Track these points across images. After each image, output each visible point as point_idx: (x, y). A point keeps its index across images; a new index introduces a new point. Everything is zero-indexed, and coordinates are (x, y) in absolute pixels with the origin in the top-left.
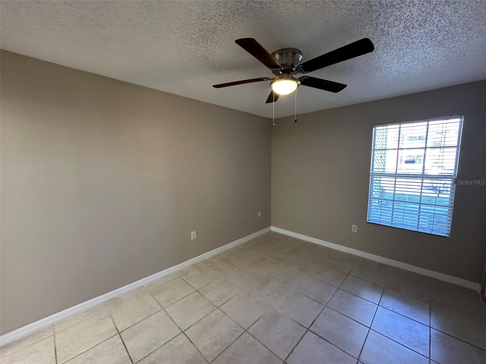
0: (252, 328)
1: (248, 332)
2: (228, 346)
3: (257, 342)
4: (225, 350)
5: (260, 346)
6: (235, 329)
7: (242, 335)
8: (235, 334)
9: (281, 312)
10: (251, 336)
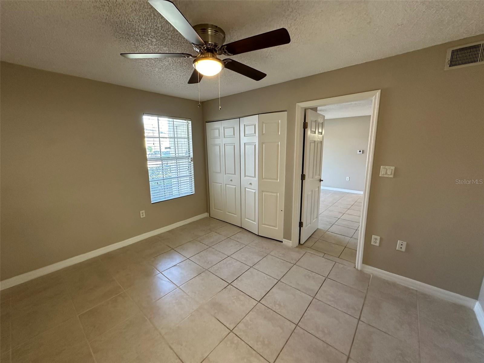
0: (227, 325)
1: (233, 329)
2: (251, 348)
3: (244, 320)
4: (255, 351)
5: (247, 318)
6: (229, 343)
7: (236, 335)
8: (236, 342)
9: (210, 300)
10: (237, 326)
